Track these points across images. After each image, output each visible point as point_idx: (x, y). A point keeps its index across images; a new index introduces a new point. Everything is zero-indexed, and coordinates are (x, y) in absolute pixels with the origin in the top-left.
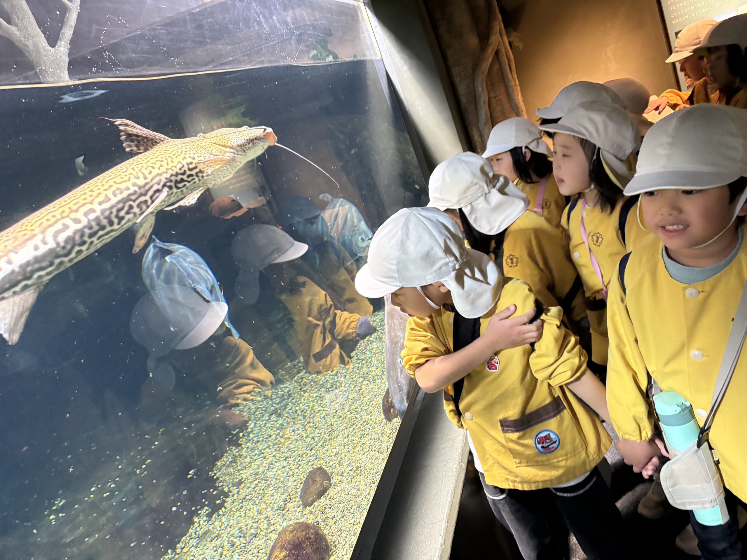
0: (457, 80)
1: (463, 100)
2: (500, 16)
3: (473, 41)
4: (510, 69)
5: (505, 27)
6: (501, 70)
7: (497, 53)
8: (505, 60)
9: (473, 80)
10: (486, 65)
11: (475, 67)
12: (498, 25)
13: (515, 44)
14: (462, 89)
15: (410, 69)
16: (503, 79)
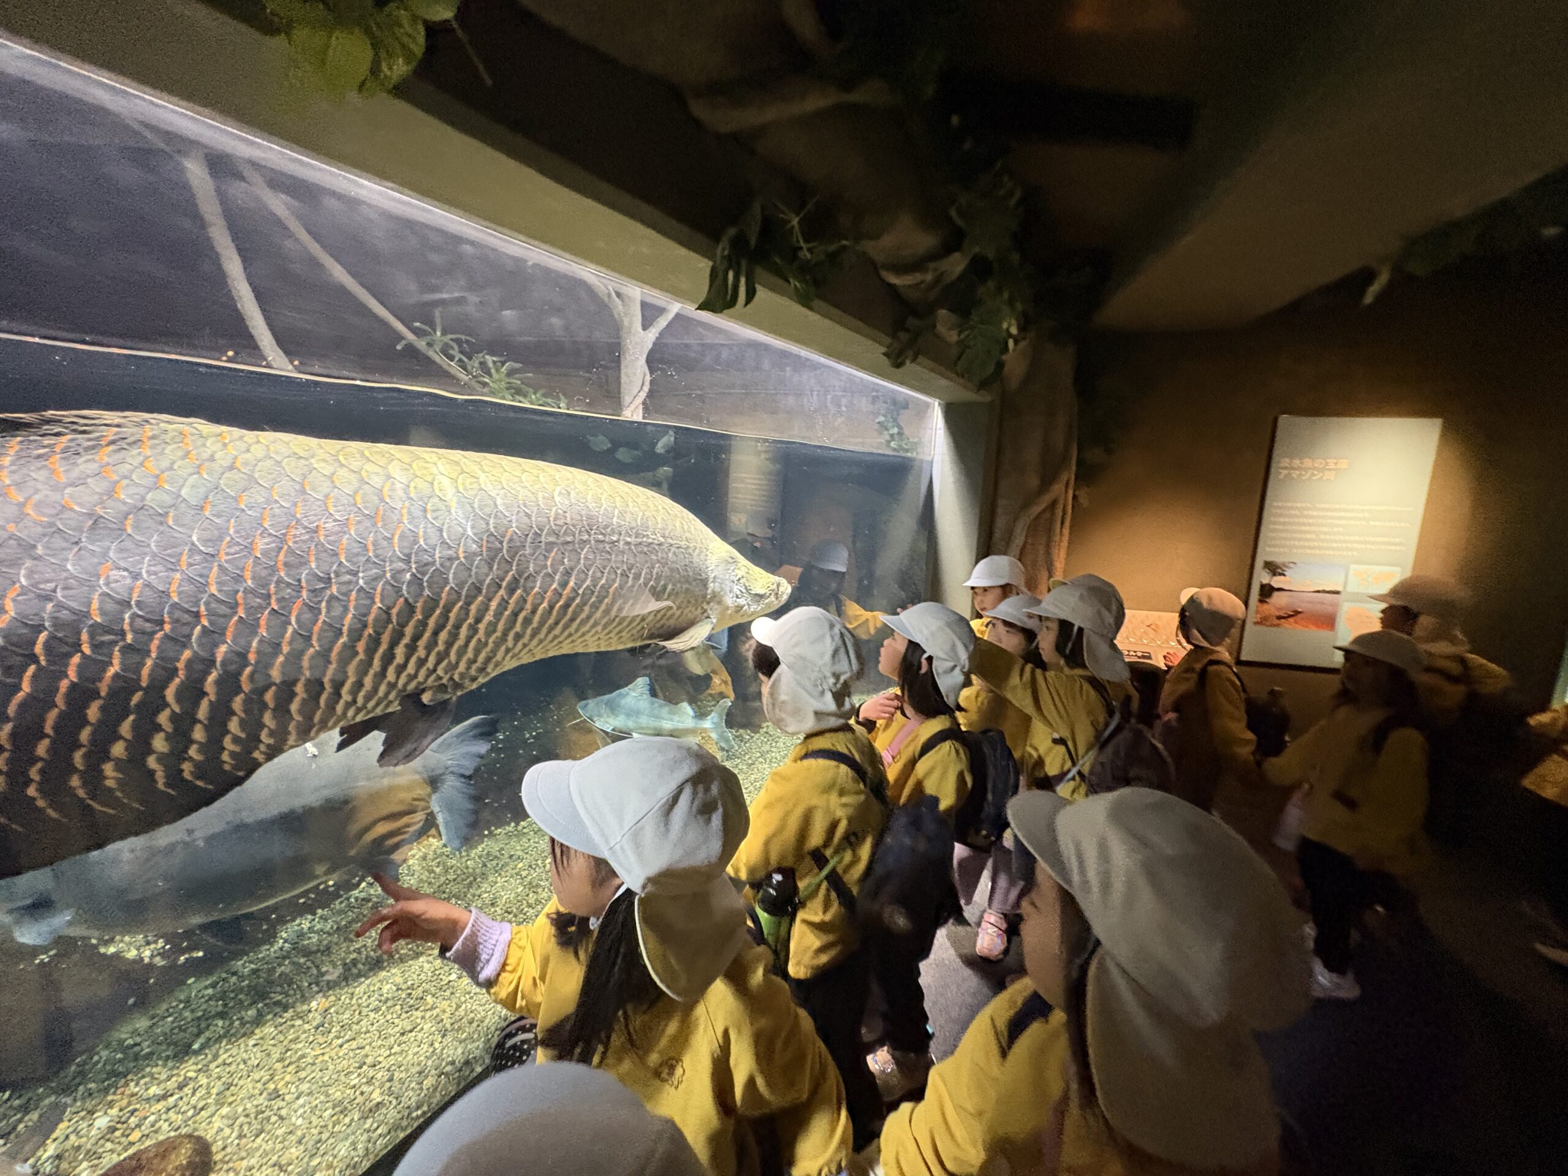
0: (999, 511)
1: (998, 534)
2: (1074, 468)
3: (1034, 482)
4: (1062, 523)
5: (1076, 479)
6: (1051, 521)
7: (1053, 504)
8: (1059, 513)
9: (1015, 520)
10: (1036, 510)
11: (1025, 506)
12: (1069, 475)
13: (1081, 500)
14: (1001, 522)
15: (955, 483)
16: (1050, 531)
